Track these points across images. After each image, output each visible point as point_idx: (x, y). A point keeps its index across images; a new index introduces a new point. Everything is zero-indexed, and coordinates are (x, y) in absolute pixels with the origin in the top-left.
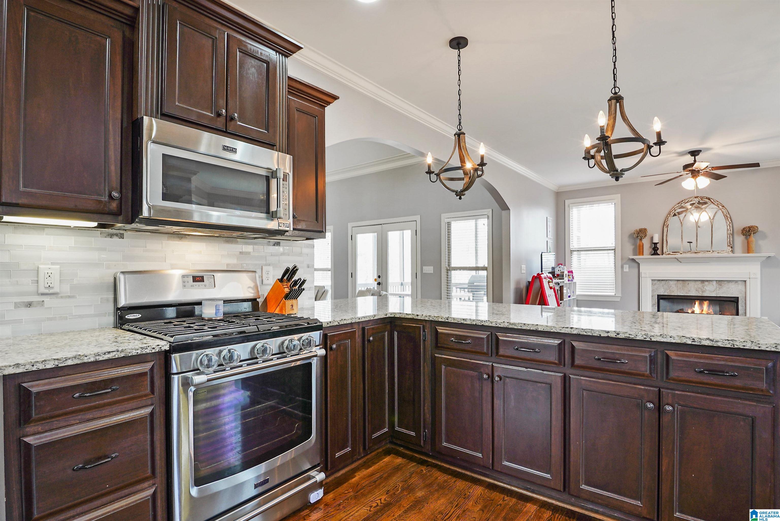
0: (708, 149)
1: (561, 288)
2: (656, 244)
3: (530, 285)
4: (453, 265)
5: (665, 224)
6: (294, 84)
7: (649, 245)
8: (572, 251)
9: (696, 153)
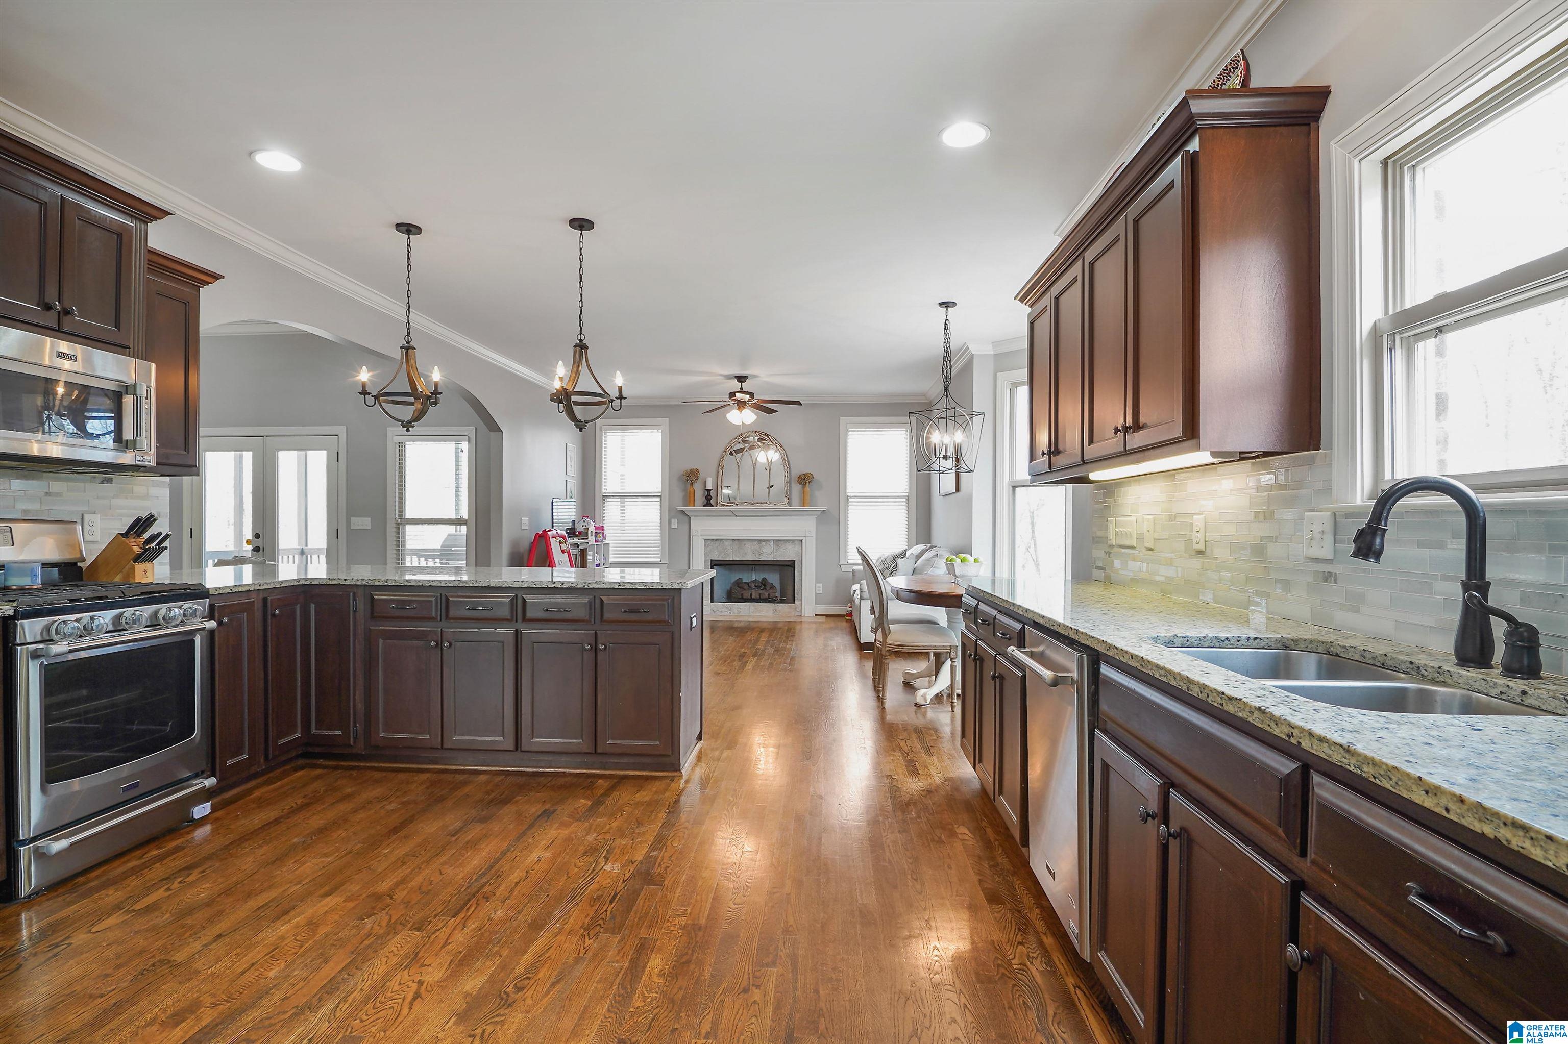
0: (755, 376)
1: (583, 553)
2: (709, 491)
3: (533, 545)
4: (409, 515)
5: (720, 466)
6: (155, 258)
7: (702, 493)
8: (605, 497)
9: (743, 380)
